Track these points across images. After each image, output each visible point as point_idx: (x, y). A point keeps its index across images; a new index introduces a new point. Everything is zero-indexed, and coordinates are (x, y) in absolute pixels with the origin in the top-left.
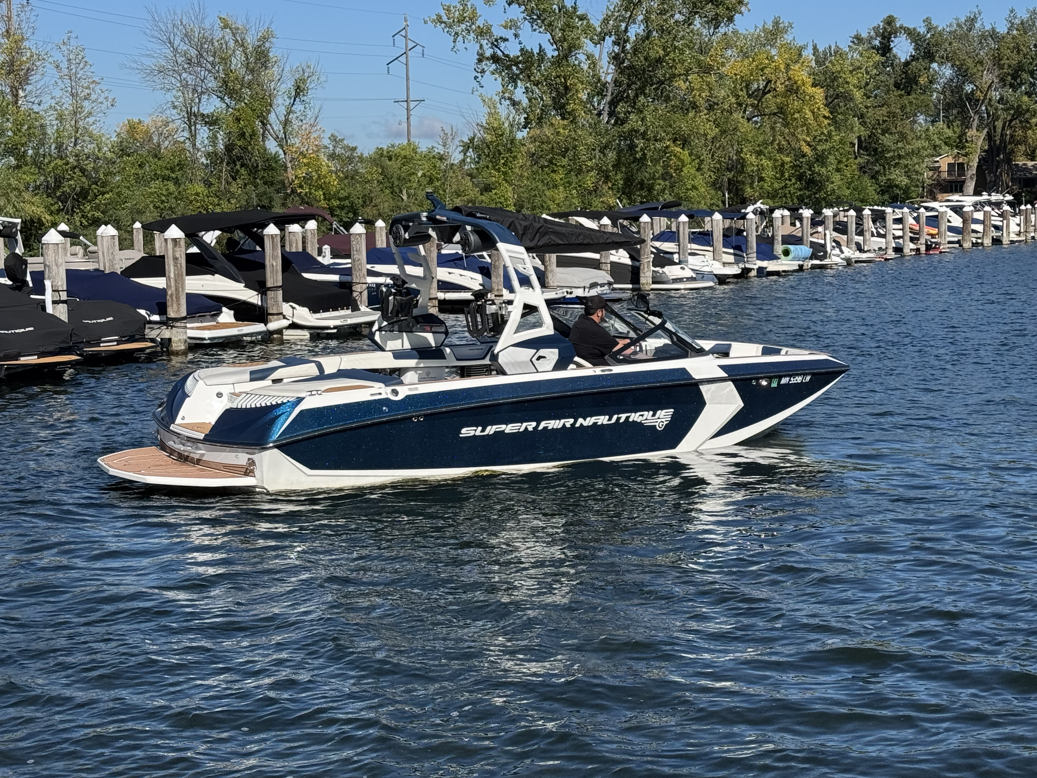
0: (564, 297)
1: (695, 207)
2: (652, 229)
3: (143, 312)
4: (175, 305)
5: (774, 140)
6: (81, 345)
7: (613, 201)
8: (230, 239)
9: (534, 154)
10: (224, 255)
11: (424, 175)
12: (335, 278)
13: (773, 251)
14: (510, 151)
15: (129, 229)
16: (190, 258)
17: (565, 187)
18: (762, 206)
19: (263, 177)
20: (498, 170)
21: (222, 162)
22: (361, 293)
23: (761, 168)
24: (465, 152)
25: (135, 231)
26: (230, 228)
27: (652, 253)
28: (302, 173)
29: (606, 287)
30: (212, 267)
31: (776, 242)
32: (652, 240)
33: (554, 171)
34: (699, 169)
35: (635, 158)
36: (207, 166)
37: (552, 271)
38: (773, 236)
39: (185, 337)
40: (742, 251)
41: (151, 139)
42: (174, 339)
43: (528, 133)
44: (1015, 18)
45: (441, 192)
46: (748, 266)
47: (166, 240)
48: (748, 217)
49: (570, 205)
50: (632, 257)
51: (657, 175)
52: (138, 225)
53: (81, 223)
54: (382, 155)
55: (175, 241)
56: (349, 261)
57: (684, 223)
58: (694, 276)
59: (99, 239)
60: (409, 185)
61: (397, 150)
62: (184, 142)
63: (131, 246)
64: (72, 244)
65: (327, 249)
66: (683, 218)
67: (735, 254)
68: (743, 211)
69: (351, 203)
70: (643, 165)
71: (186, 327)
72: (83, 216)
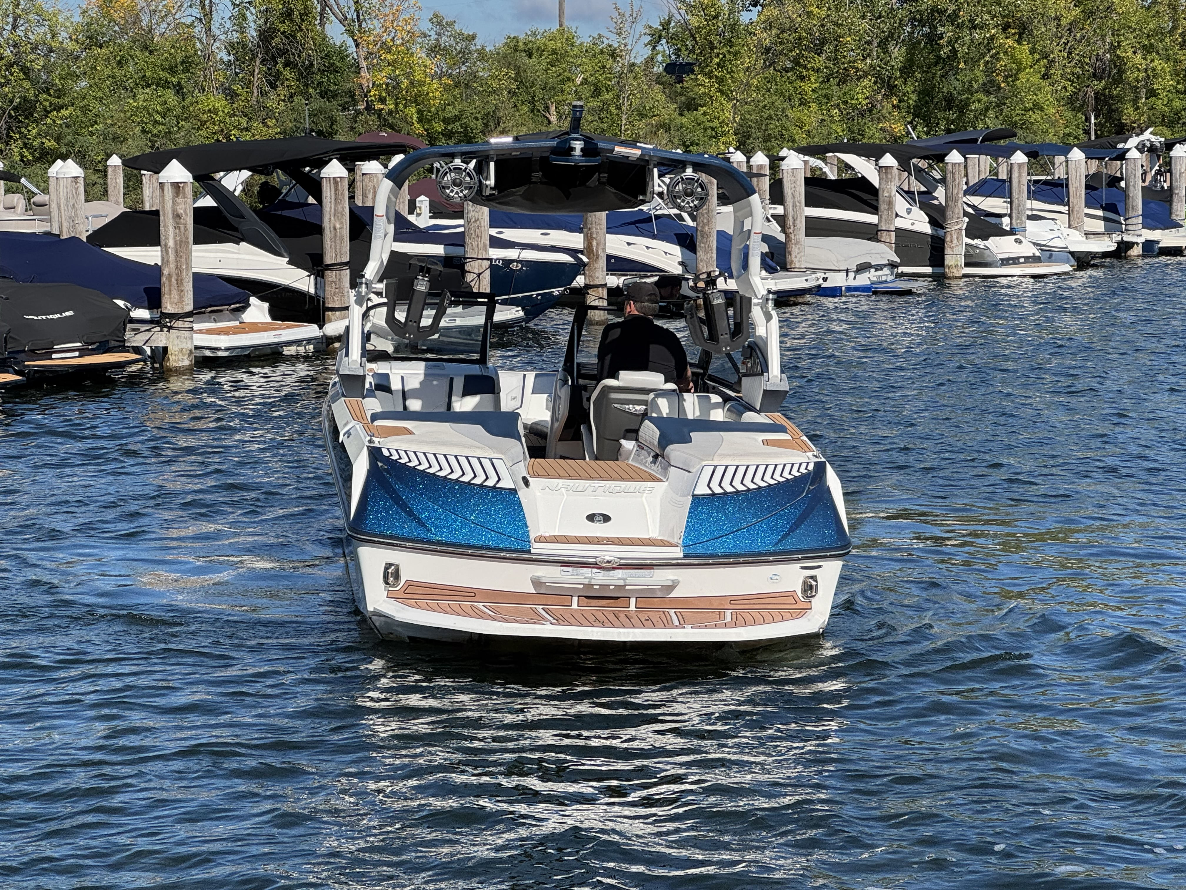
0: (819, 286)
1: (1039, 139)
2: (966, 175)
3: (121, 303)
4: (174, 292)
5: (1175, 28)
6: (22, 356)
7: (898, 128)
8: (264, 186)
9: (768, 50)
10: (255, 211)
11: (585, 82)
12: (438, 250)
13: (1171, 213)
14: (729, 43)
15: (100, 167)
16: (200, 214)
17: (820, 104)
18: (1153, 138)
19: (320, 83)
20: (710, 75)
21: (253, 59)
22: (479, 275)
23: (1151, 75)
24: (654, 44)
25: (110, 170)
26: (266, 166)
27: (966, 214)
28: (382, 78)
29: (886, 271)
30: (236, 230)
31: (1175, 198)
32: (966, 193)
33: (802, 78)
34: (1045, 76)
35: (939, 57)
36: (229, 64)
37: (797, 243)
38: (1171, 188)
39: (190, 346)
40: (1116, 212)
41: (137, 20)
42: (172, 349)
43: (760, 14)
45: (613, 109)
46: (1127, 238)
47: (162, 185)
48: (1128, 155)
49: (830, 134)
50: (934, 222)
51: (976, 86)
52: (115, 161)
53: (22, 156)
54: (516, 49)
55: (176, 186)
56: (461, 222)
57: (1020, 165)
58: (1038, 254)
59: (52, 183)
60: (560, 98)
61: (540, 41)
62: (192, 25)
63: (104, 195)
64: (8, 191)
65: (423, 202)
66: (1019, 157)
67: (1105, 219)
68: (1120, 146)
69: (465, 127)
70: (952, 68)
71: (191, 329)
72: (25, 145)
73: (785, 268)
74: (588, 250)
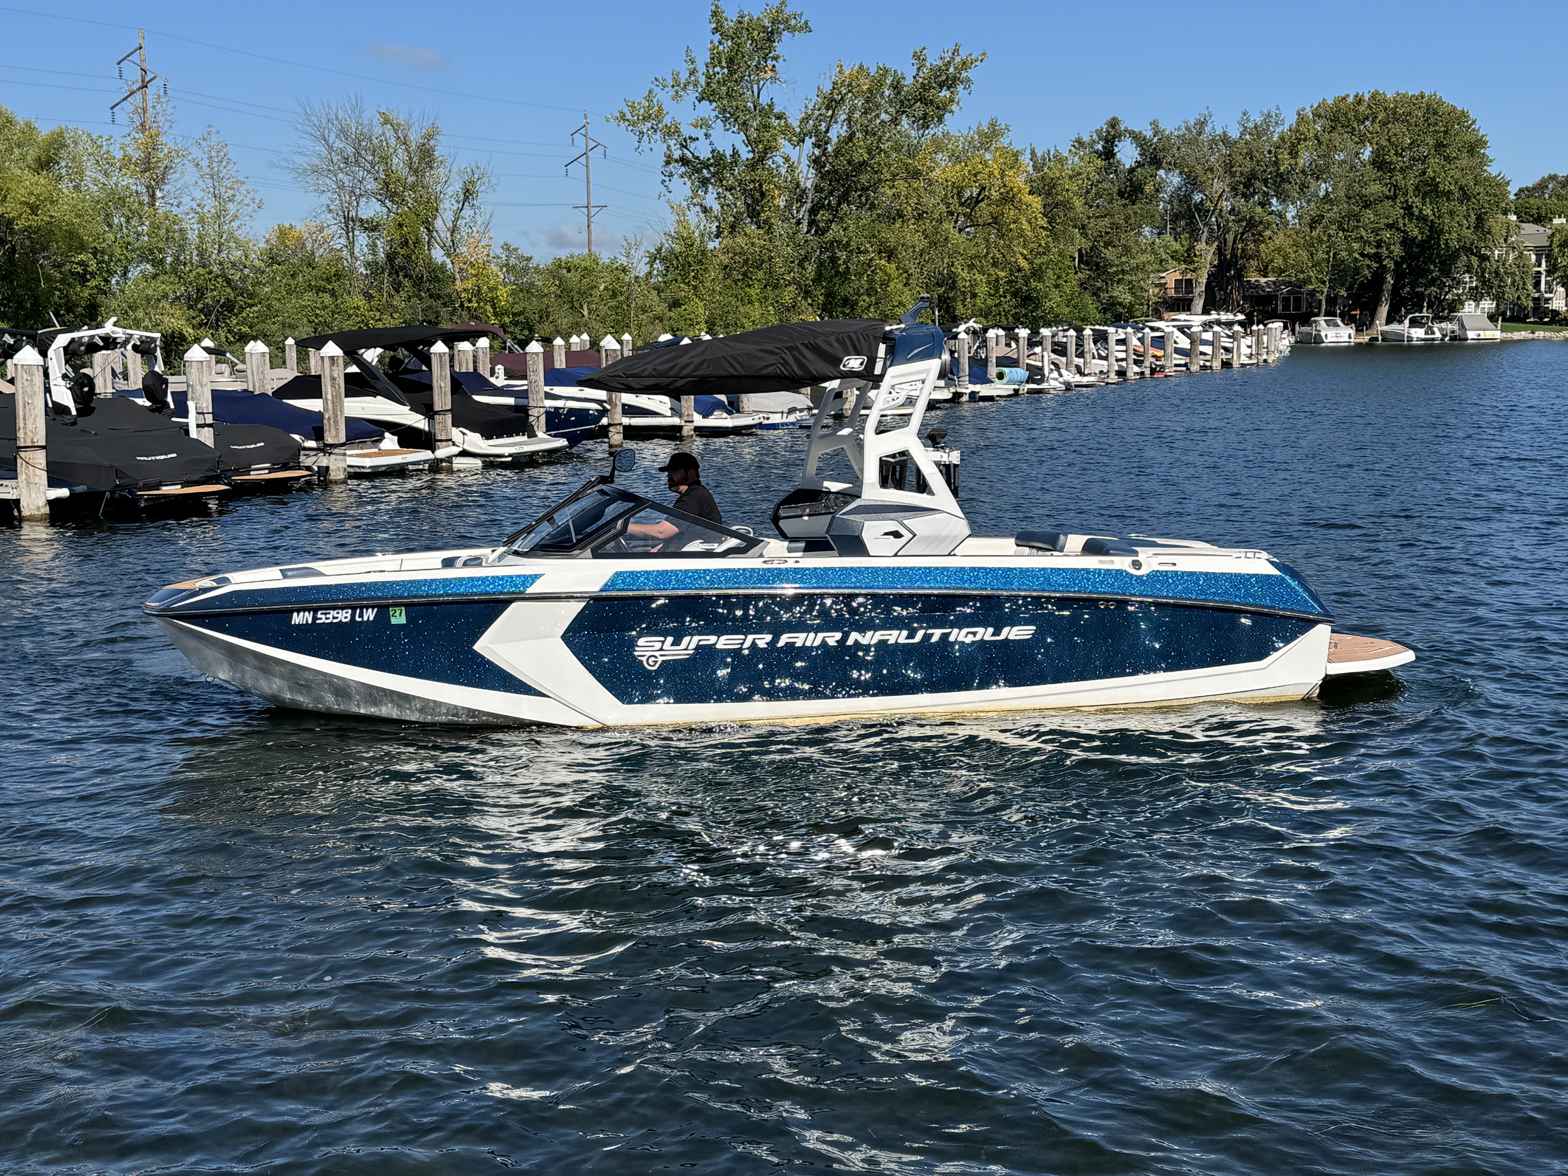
0: (762, 423)
3: (297, 437)
4: (333, 430)
5: (988, 253)
6: (229, 474)
8: (393, 358)
9: (726, 267)
10: (385, 374)
11: (606, 288)
12: (510, 401)
13: (986, 374)
14: (701, 262)
15: (281, 345)
16: (348, 377)
18: (975, 325)
19: (428, 289)
20: (688, 284)
21: (383, 273)
22: (538, 417)
23: (974, 284)
24: (651, 263)
25: (287, 348)
26: (393, 345)
28: (469, 286)
29: (806, 413)
30: (374, 388)
31: (989, 364)
33: (749, 286)
34: (906, 284)
35: (838, 272)
36: (367, 276)
38: (986, 357)
39: (345, 466)
40: (952, 373)
41: (303, 246)
42: (332, 467)
43: (720, 243)
44: (1248, 120)
46: (959, 390)
47: (322, 358)
48: (960, 336)
51: (862, 291)
52: (290, 341)
53: (227, 337)
54: (560, 266)
55: (332, 358)
56: (525, 382)
59: (248, 356)
60: (590, 299)
61: (576, 261)
62: (341, 250)
63: (284, 364)
64: (218, 362)
65: (500, 369)
68: (954, 330)
69: (527, 318)
70: (846, 279)
71: (345, 454)
72: (229, 331)
73: (738, 411)
74: (610, 401)
